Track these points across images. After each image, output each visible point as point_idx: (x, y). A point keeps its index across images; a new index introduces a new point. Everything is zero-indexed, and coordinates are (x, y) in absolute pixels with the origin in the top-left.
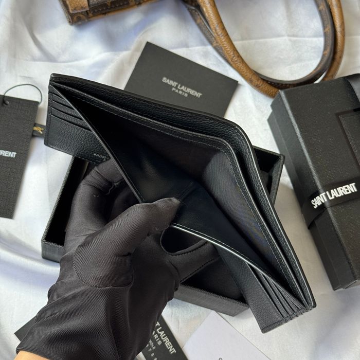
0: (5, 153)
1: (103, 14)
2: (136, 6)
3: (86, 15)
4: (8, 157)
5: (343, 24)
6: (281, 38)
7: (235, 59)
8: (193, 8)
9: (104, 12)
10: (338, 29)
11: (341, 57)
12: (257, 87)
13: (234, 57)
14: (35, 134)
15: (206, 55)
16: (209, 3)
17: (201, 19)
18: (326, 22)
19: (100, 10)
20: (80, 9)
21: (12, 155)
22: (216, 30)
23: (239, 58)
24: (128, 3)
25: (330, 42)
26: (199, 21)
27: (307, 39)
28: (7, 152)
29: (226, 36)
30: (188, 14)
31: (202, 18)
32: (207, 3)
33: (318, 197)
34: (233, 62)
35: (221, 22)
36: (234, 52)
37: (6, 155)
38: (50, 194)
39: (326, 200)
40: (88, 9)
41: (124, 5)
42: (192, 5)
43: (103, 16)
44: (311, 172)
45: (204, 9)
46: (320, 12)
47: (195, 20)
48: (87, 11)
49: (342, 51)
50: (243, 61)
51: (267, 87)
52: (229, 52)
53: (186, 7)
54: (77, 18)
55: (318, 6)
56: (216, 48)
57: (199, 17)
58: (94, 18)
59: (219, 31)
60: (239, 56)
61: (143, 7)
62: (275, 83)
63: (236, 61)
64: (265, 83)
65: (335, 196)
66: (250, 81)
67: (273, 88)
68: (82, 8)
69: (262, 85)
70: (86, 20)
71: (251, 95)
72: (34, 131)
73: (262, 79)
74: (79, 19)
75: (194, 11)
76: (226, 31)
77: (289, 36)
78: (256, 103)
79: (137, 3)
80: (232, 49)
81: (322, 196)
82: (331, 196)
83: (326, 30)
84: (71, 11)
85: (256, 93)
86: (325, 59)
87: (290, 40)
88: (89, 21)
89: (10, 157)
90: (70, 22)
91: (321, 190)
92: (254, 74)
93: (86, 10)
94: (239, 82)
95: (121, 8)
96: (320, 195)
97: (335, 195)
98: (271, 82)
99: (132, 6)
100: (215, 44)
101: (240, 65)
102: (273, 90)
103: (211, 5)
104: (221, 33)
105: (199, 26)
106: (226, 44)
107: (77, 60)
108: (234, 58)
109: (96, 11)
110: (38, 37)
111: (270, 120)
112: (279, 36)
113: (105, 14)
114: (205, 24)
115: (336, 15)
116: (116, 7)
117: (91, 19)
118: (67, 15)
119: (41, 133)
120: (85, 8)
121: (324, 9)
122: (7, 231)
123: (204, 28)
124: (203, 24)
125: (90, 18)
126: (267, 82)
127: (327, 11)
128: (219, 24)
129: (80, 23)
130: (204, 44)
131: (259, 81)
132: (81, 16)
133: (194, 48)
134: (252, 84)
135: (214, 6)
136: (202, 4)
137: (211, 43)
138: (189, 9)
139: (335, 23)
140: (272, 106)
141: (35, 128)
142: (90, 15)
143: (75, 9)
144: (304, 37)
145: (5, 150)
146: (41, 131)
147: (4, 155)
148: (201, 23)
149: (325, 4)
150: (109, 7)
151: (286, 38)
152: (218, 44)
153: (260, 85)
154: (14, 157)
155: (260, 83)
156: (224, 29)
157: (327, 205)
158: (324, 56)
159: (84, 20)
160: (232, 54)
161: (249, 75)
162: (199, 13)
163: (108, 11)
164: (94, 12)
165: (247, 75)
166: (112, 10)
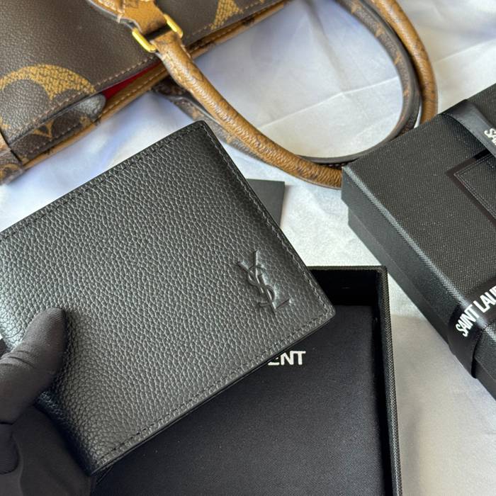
1: (45, 153)
2: (94, 126)
3: (17, 161)
5: (418, 41)
6: (333, 97)
7: (263, 146)
8: (181, 98)
9: (46, 149)
10: (415, 52)
11: (434, 92)
12: (312, 178)
13: (259, 145)
16: (193, 77)
17: (197, 110)
18: (393, 50)
19: (38, 148)
22: (218, 115)
23: (269, 144)
24: (79, 126)
25: (408, 75)
26: (195, 115)
27: (374, 86)
29: (236, 117)
31: (197, 107)
32: (191, 78)
33: (463, 315)
35: (222, 99)
36: (257, 137)
39: (477, 316)
40: (8, 149)
41: (73, 129)
42: (177, 95)
43: (46, 156)
44: (438, 279)
45: (191, 91)
46: (379, 39)
47: (190, 115)
48: (15, 154)
49: (433, 82)
50: (276, 146)
51: (329, 173)
52: (250, 139)
53: (171, 101)
54: (4, 170)
55: (374, 33)
56: (233, 145)
57: (193, 108)
58: (34, 162)
59: (223, 113)
60: (267, 140)
61: (106, 124)
63: (265, 150)
64: (323, 168)
65: (490, 305)
66: (299, 174)
69: (319, 173)
70: (21, 171)
71: (311, 196)
73: (317, 164)
74: (8, 172)
75: (183, 103)
76: (234, 110)
77: (343, 90)
78: (324, 205)
79: (94, 120)
80: (253, 133)
81: (469, 311)
82: (484, 307)
83: (397, 60)
85: (318, 189)
86: (409, 101)
87: (349, 96)
88: (26, 170)
91: (464, 303)
92: (301, 160)
94: (286, 184)
95: (71, 135)
96: (466, 311)
97: (489, 302)
98: (334, 164)
99: (87, 127)
100: (229, 139)
101: (275, 154)
103: (197, 79)
104: (227, 115)
106: (241, 130)
108: (261, 145)
109: (32, 152)
111: (352, 224)
112: (328, 96)
113: (48, 152)
115: (403, 33)
116: (62, 136)
117: (29, 166)
120: (3, 150)
121: (383, 33)
124: (203, 116)
125: (25, 165)
126: (327, 165)
127: (388, 33)
128: (220, 103)
129: (12, 177)
131: (313, 168)
132: (10, 166)
134: (303, 177)
136: (185, 85)
137: (224, 141)
138: (175, 103)
139: (407, 45)
140: (344, 198)
142: (25, 160)
144: (369, 84)
148: (199, 116)
149: (381, 25)
150: (51, 140)
151: (341, 94)
152: (234, 137)
153: (317, 173)
155: (315, 171)
156: (229, 107)
157: (483, 323)
158: (405, 98)
159: (16, 171)
160: (255, 140)
161: (293, 164)
162: (191, 102)
163: (51, 145)
164: (29, 153)
165: (289, 166)
166: (56, 142)
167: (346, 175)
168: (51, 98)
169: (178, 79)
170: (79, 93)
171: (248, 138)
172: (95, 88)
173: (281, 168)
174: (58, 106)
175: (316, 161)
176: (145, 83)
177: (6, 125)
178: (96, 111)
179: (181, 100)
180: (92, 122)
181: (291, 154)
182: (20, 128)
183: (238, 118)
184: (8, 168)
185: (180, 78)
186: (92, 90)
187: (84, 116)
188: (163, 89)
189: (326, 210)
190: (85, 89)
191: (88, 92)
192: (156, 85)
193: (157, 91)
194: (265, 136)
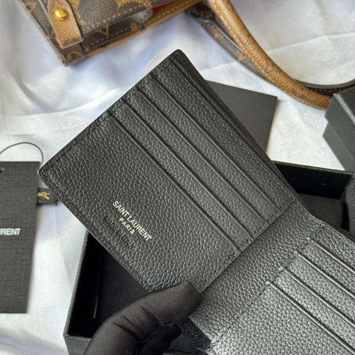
0: (7, 232)
1: (102, 46)
2: (139, 32)
3: (81, 50)
4: (10, 236)
6: (319, 38)
7: (270, 68)
8: (207, 21)
9: (103, 44)
12: (302, 98)
13: (267, 67)
14: (40, 201)
15: (232, 72)
16: (226, 7)
17: (218, 32)
19: (98, 42)
20: (71, 43)
21: (16, 231)
22: (240, 39)
23: (275, 67)
24: (129, 30)
26: (216, 35)
27: (349, 35)
28: (8, 229)
29: (253, 43)
30: (202, 31)
31: (220, 30)
32: (224, 8)
34: (267, 73)
35: (245, 28)
36: (266, 61)
37: (7, 234)
38: (69, 273)
40: (82, 40)
41: (125, 32)
42: (205, 18)
43: (102, 49)
45: (222, 17)
47: (212, 36)
48: (80, 44)
50: (280, 70)
51: (314, 96)
52: (261, 62)
53: (199, 22)
54: (72, 55)
56: (243, 63)
57: (216, 30)
58: (93, 53)
59: (245, 39)
60: (274, 65)
61: (148, 32)
62: (323, 90)
63: (271, 71)
64: (311, 92)
66: (293, 93)
67: (323, 96)
68: (74, 40)
69: (308, 95)
70: (83, 57)
71: (296, 110)
72: (38, 198)
73: (307, 87)
74: (74, 57)
75: (209, 25)
76: (253, 38)
77: (327, 34)
78: (304, 118)
79: (140, 28)
80: (264, 58)
84: (62, 47)
85: (302, 106)
87: (330, 39)
88: (87, 57)
89: (13, 236)
90: (63, 62)
92: (296, 83)
93: (79, 42)
94: (278, 98)
95: (122, 36)
98: (319, 89)
99: (135, 32)
100: (241, 58)
101: (277, 75)
102: (323, 99)
103: (229, 10)
104: (247, 41)
105: (218, 41)
106: (256, 54)
107: (79, 105)
108: (268, 68)
109: (93, 44)
110: (29, 86)
113: (104, 46)
114: (225, 38)
116: (116, 35)
117: (89, 54)
118: (59, 54)
119: (48, 198)
120: (78, 40)
122: (21, 330)
123: (224, 42)
124: (222, 37)
125: (87, 53)
126: (314, 89)
128: (243, 31)
129: (76, 61)
130: (227, 62)
131: (304, 90)
132: (76, 52)
133: (216, 68)
134: (296, 96)
135: (233, 10)
136: (218, 12)
137: (236, 58)
138: (203, 25)
140: (327, 117)
141: (40, 194)
142: (87, 50)
143: (66, 44)
144: (345, 32)
145: (6, 228)
146: (48, 196)
147: (5, 234)
148: (219, 37)
150: (107, 38)
151: (325, 37)
152: (245, 57)
153: (306, 94)
154: (18, 234)
155: (305, 92)
156: (249, 35)
159: (80, 57)
160: (265, 63)
161: (290, 85)
162: (216, 26)
163: (107, 41)
164: (91, 46)
165: (287, 86)
166: (111, 40)
167: (336, 101)
168: (119, 7)
169: (214, 7)
170: (140, 6)
171: (260, 60)
172: (152, 4)
173: (279, 87)
174: (124, 14)
175: (307, 85)
176: (182, 5)
177: (83, 22)
178: (143, 21)
179: (207, 23)
180: (139, 29)
181: (289, 77)
182: (93, 26)
183: (254, 44)
184: (75, 54)
185: (215, 6)
186: (150, 5)
187: (134, 23)
188: (194, 12)
189: (305, 122)
190: (144, 4)
191: (146, 6)
192: (189, 8)
193: (189, 13)
194: (272, 61)
